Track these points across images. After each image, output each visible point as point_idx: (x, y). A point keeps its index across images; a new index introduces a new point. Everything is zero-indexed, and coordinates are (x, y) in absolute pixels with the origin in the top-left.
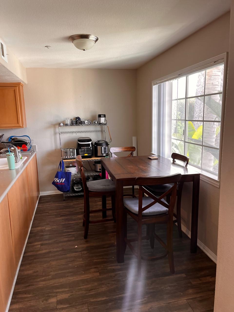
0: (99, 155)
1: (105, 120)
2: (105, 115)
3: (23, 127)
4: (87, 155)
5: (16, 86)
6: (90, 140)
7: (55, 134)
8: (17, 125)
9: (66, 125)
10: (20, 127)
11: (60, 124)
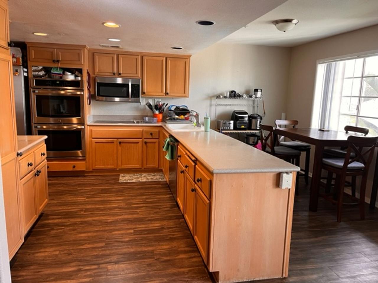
0: (253, 128)
1: (261, 95)
2: (261, 90)
3: (188, 97)
4: (243, 127)
5: (187, 58)
6: (246, 113)
7: (211, 105)
8: (184, 95)
9: (225, 97)
10: (185, 96)
11: (219, 96)
